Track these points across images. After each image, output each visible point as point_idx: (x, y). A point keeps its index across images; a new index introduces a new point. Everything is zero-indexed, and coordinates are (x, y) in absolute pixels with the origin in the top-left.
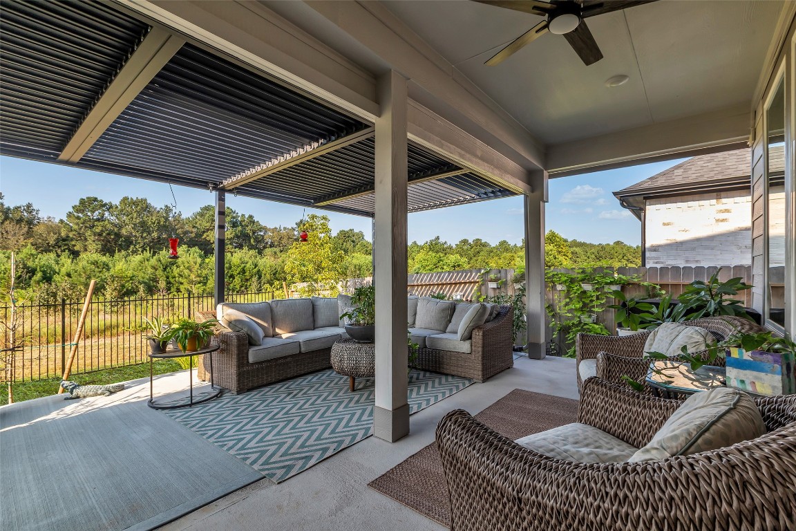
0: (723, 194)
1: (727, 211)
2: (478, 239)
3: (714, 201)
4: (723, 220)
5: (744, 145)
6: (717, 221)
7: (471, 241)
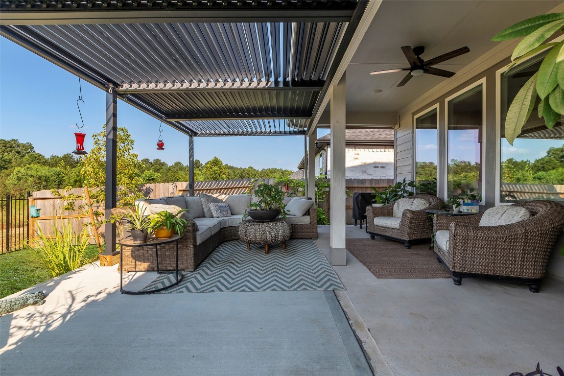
0: (357, 146)
1: (358, 154)
2: (158, 160)
3: (353, 149)
4: (357, 159)
5: (391, 128)
6: (355, 158)
7: (151, 160)
